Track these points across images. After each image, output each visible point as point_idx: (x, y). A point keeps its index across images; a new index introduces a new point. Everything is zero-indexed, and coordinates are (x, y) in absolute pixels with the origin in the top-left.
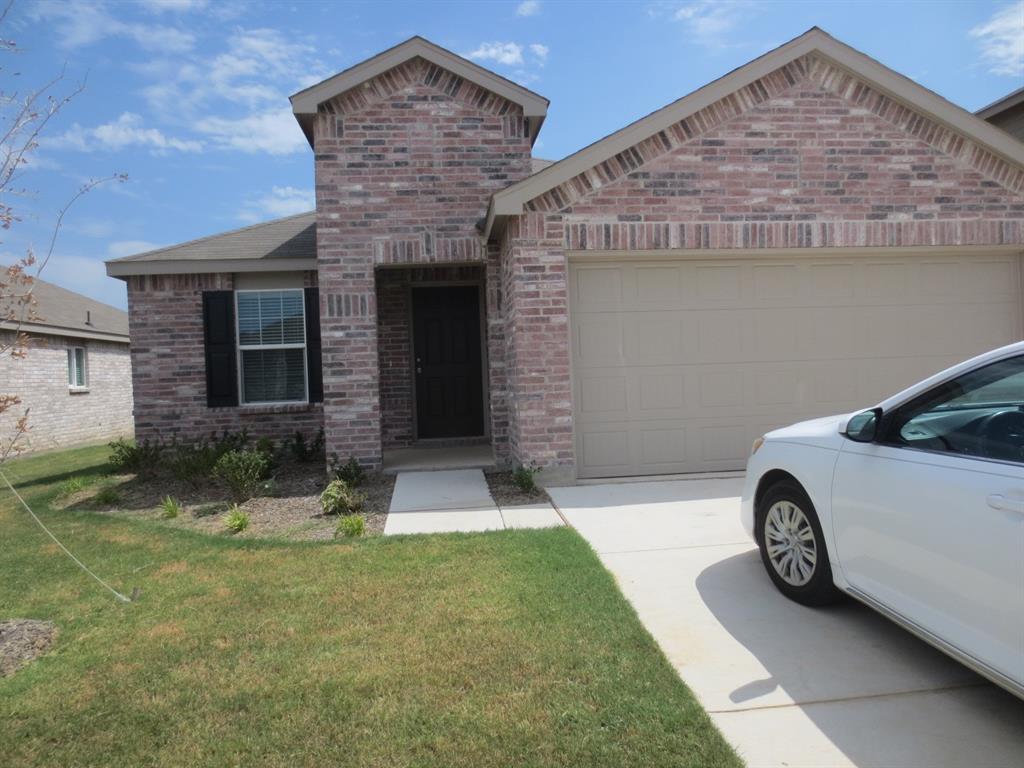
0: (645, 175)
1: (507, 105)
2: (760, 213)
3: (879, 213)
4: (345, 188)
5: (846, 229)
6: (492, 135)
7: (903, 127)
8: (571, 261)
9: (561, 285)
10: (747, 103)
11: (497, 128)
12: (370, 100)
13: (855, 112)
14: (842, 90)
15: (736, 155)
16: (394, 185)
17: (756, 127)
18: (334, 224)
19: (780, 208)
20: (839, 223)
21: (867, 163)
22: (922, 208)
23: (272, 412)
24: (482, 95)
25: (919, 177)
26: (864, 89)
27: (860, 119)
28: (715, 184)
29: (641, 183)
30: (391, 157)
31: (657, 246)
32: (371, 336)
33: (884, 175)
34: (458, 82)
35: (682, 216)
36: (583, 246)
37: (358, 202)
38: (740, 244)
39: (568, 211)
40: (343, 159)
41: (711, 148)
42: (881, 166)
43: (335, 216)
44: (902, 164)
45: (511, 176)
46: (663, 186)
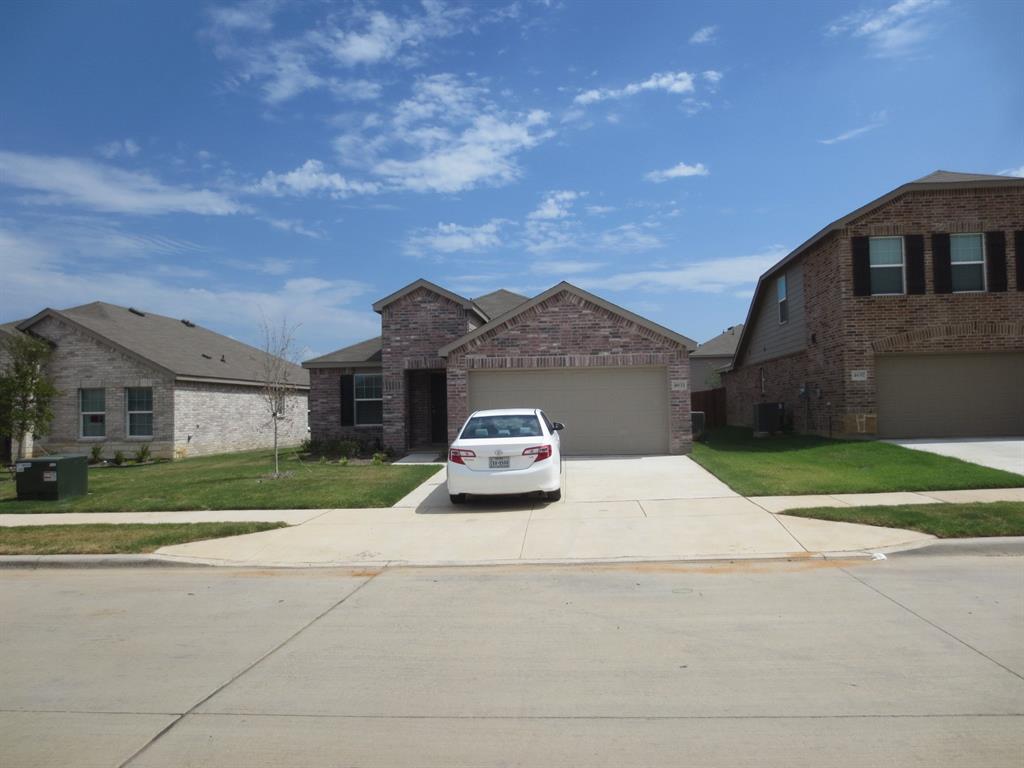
0: (497, 339)
1: (458, 305)
2: (544, 353)
3: (595, 352)
4: (393, 339)
5: (581, 359)
6: (452, 316)
7: (606, 317)
8: (469, 372)
9: (464, 381)
10: (539, 310)
11: (453, 313)
12: (403, 303)
13: (584, 312)
14: (579, 303)
15: (534, 330)
16: (412, 337)
17: (543, 319)
18: (389, 353)
19: (552, 351)
20: (577, 356)
21: (589, 332)
22: (614, 350)
23: (368, 428)
24: (448, 301)
25: (613, 337)
26: (588, 304)
27: (587, 315)
28: (526, 342)
29: (496, 343)
30: (412, 326)
31: (501, 366)
32: (402, 398)
33: (597, 337)
34: (438, 296)
35: (512, 355)
36: (473, 367)
37: (398, 344)
38: (535, 365)
39: (468, 354)
40: (393, 327)
41: (524, 329)
42: (596, 333)
43: (389, 350)
44: (606, 332)
45: (460, 333)
46: (505, 343)
